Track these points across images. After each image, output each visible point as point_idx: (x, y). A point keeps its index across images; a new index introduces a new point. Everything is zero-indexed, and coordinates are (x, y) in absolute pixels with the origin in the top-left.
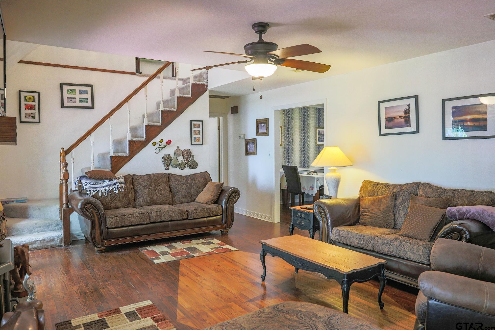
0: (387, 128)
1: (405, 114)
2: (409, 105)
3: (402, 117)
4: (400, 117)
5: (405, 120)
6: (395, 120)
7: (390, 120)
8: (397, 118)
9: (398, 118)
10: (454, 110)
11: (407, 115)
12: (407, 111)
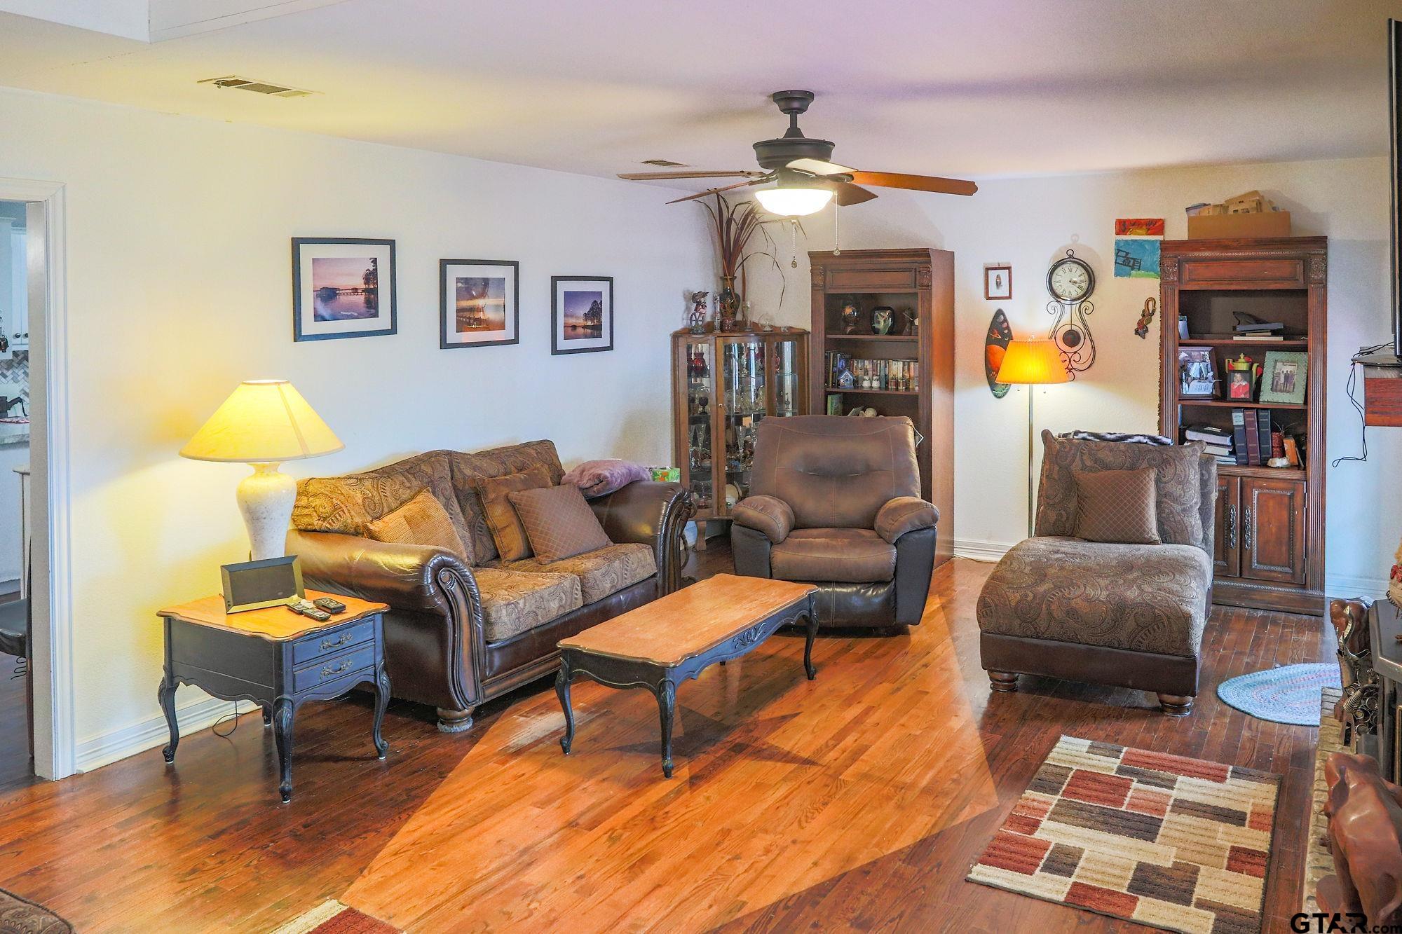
0: (318, 317)
1: (365, 284)
2: (375, 261)
3: (360, 291)
4: (355, 290)
5: (365, 298)
6: (341, 297)
7: (328, 295)
8: (347, 291)
9: (350, 291)
10: (460, 285)
11: (372, 287)
12: (371, 277)
